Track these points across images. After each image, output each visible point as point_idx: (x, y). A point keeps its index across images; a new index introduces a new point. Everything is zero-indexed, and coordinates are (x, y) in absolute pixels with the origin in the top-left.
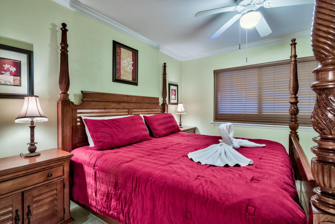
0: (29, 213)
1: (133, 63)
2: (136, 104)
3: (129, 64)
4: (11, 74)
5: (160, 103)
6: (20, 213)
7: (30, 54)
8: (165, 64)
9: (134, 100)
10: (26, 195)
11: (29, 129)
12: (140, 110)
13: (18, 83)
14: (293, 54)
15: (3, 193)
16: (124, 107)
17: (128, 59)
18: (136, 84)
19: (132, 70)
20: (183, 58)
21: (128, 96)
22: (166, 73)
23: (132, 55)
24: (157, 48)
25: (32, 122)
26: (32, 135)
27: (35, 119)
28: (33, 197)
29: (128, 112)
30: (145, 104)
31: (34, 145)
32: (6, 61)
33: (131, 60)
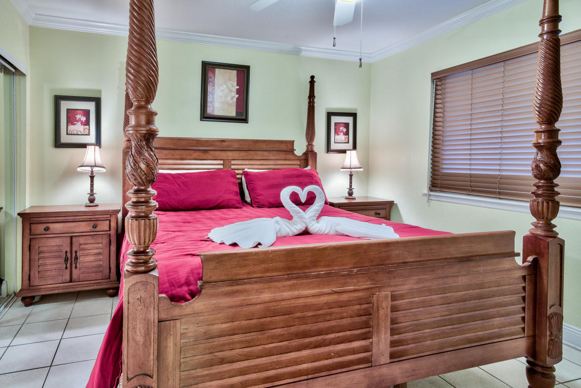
0: (76, 258)
1: (238, 87)
2: (238, 152)
3: (231, 91)
4: (82, 124)
5: (295, 150)
6: (69, 255)
7: (98, 101)
8: (313, 77)
9: (236, 146)
10: (74, 239)
11: (90, 179)
12: (247, 162)
13: (87, 132)
14: (546, 15)
15: (56, 232)
16: (215, 157)
17: (228, 83)
18: (245, 120)
19: (235, 100)
20: (372, 55)
21: (223, 141)
22: (315, 95)
23: (236, 76)
24: (296, 52)
25: (92, 172)
26: (92, 186)
27: (95, 169)
28: (80, 244)
29: (223, 165)
30: (258, 152)
31: (93, 195)
32: (78, 111)
33: (235, 83)
